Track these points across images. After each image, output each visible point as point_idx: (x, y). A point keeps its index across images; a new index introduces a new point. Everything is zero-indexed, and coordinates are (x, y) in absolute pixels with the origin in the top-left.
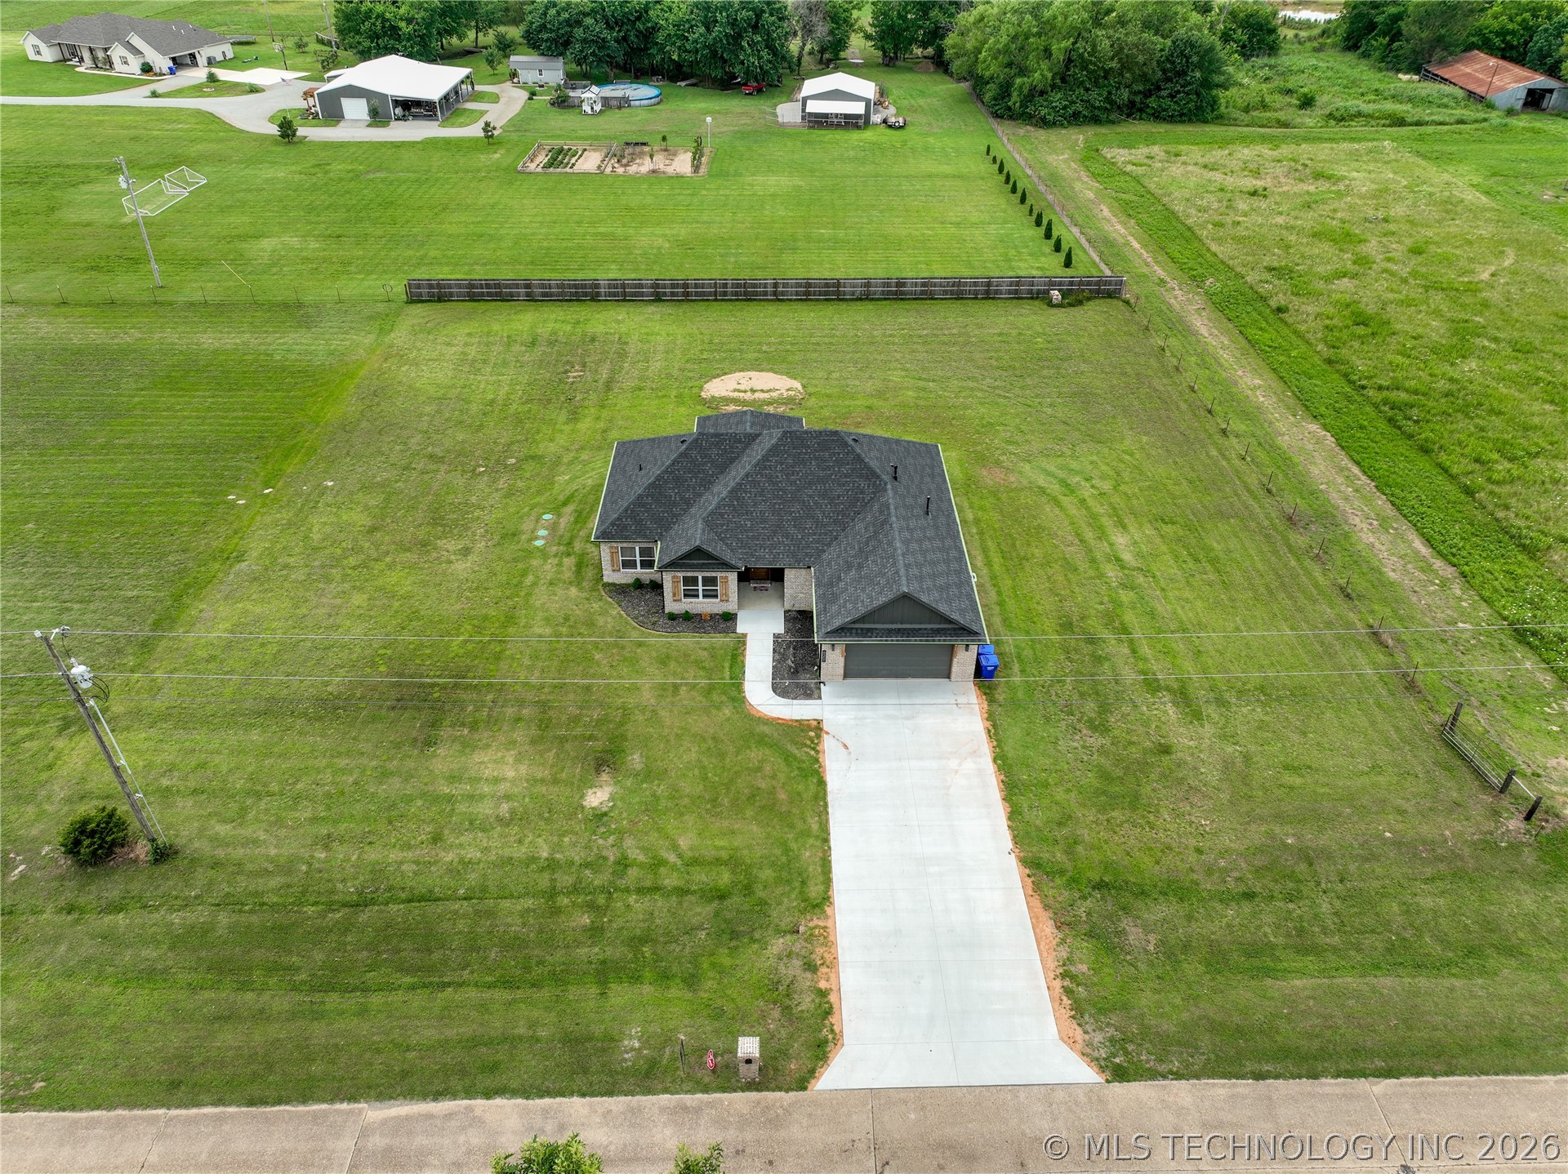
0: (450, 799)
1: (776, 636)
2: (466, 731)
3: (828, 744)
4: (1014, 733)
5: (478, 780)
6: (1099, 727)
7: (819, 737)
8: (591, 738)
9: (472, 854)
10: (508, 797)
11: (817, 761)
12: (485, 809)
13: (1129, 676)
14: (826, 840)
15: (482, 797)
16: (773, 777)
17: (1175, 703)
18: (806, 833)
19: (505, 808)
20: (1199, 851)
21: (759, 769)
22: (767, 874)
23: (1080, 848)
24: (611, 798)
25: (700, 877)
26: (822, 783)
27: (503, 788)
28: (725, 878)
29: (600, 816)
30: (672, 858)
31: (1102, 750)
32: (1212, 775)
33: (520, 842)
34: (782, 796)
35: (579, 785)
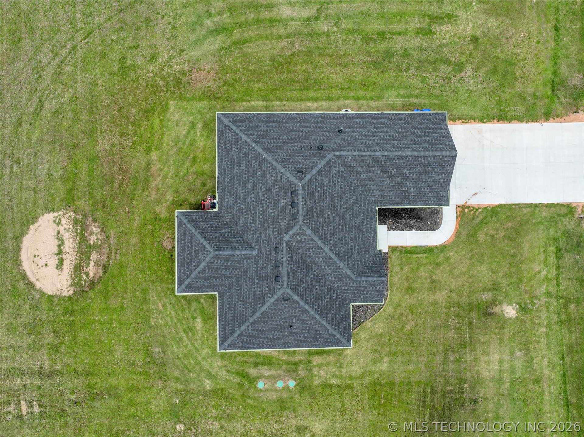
0: (512, 382)
1: (390, 229)
2: (466, 385)
3: (474, 202)
4: (464, 110)
5: (501, 371)
6: (459, 67)
7: (468, 207)
8: (470, 323)
9: (545, 362)
10: (512, 354)
11: (485, 208)
12: (519, 364)
13: (417, 42)
14: (536, 205)
15: (511, 366)
16: (497, 229)
17: (440, 24)
18: (532, 214)
19: (518, 354)
20: (538, 42)
21: (492, 237)
22: (552, 232)
23: (538, 94)
24: (510, 304)
25: (552, 259)
26: (500, 206)
27: (506, 357)
28: (552, 249)
29: (523, 309)
30: (545, 273)
31: (476, 69)
32: (493, 22)
33: (538, 342)
34: (510, 224)
35: (502, 322)
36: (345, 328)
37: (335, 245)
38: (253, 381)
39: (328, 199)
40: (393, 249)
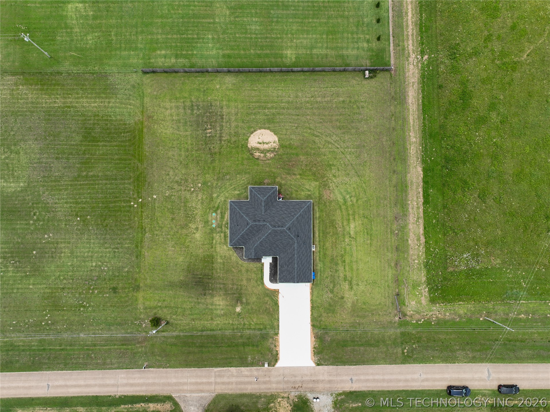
0: (212, 309)
1: (270, 264)
2: (211, 292)
3: (280, 296)
4: (315, 293)
5: (216, 305)
6: (332, 292)
7: (278, 294)
8: (234, 294)
9: (219, 322)
10: (222, 309)
11: (278, 301)
12: (218, 312)
13: (342, 275)
14: (279, 320)
15: (218, 309)
16: (270, 305)
17: (348, 284)
18: (275, 319)
19: (222, 312)
20: (342, 323)
21: (267, 303)
22: (268, 327)
23: (322, 322)
24: (241, 309)
25: (258, 327)
26: (278, 306)
27: (221, 307)
28: (262, 327)
29: (239, 314)
30: (253, 323)
31: (331, 298)
32: (349, 305)
33: (226, 320)
34: (271, 310)
35: (234, 306)
36: (236, 244)
37: (265, 240)
38: (216, 212)
39: (281, 238)
40: (263, 264)
